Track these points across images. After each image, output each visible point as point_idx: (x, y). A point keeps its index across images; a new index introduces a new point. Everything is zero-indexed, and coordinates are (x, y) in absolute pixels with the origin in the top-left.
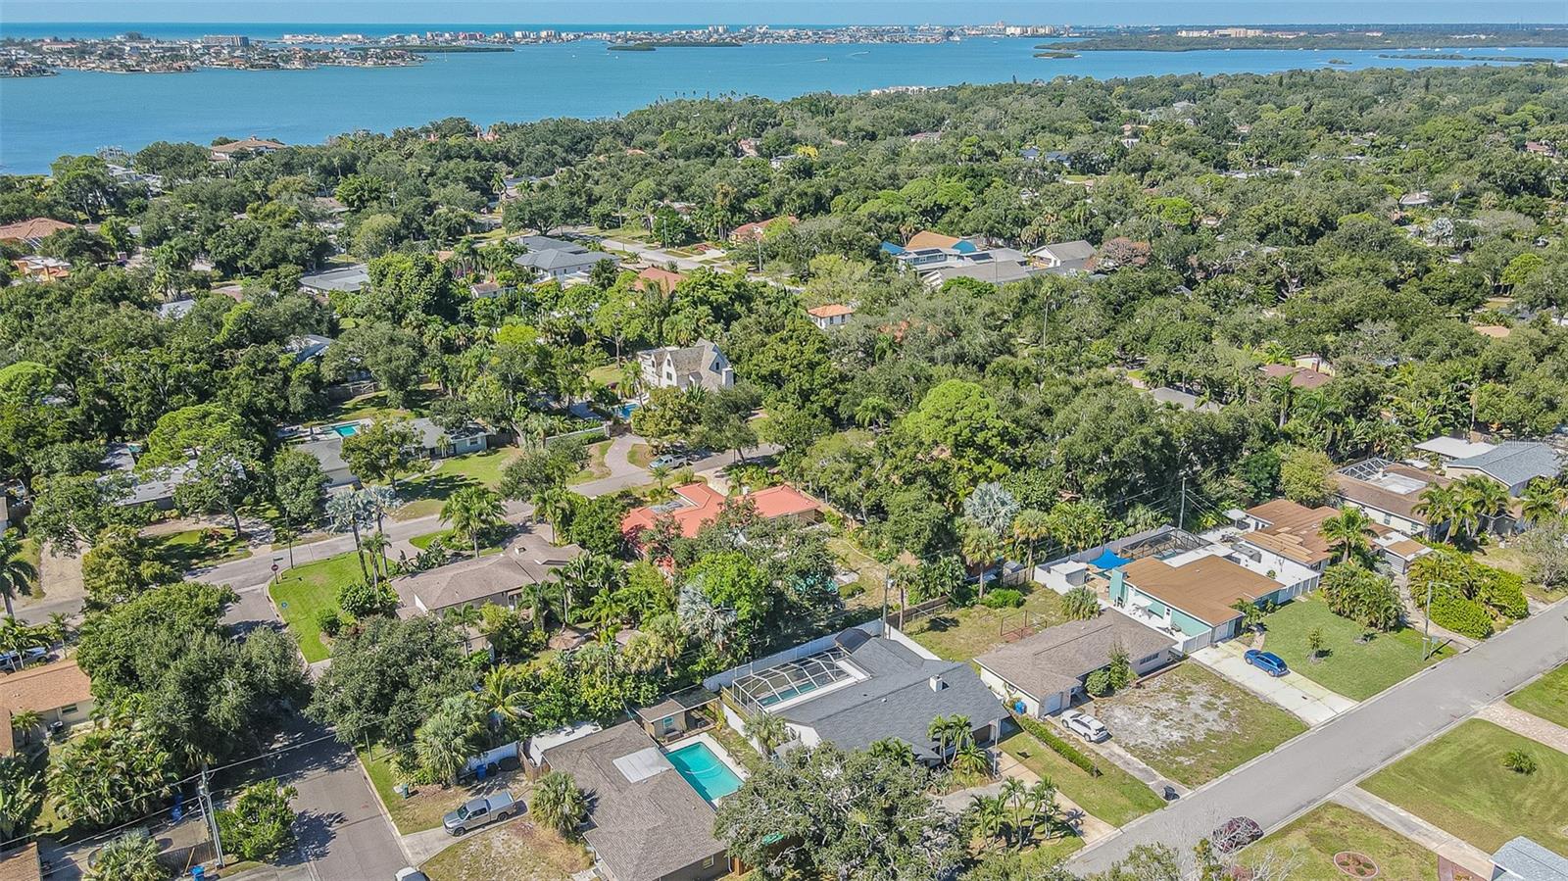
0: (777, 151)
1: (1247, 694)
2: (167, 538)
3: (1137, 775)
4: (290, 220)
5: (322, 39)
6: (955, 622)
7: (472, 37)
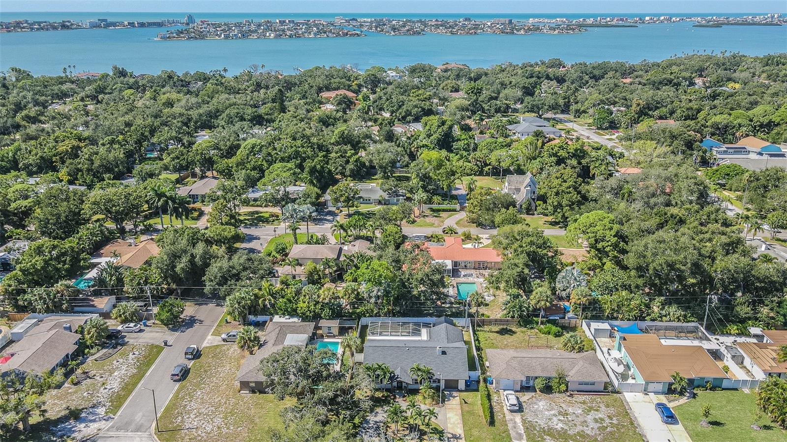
0: (716, 85)
1: (632, 424)
2: (261, 213)
3: (513, 433)
4: (426, 98)
5: (546, 20)
6: (514, 333)
7: (622, 20)
